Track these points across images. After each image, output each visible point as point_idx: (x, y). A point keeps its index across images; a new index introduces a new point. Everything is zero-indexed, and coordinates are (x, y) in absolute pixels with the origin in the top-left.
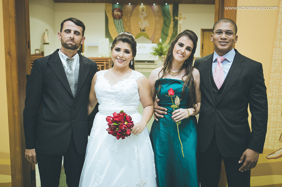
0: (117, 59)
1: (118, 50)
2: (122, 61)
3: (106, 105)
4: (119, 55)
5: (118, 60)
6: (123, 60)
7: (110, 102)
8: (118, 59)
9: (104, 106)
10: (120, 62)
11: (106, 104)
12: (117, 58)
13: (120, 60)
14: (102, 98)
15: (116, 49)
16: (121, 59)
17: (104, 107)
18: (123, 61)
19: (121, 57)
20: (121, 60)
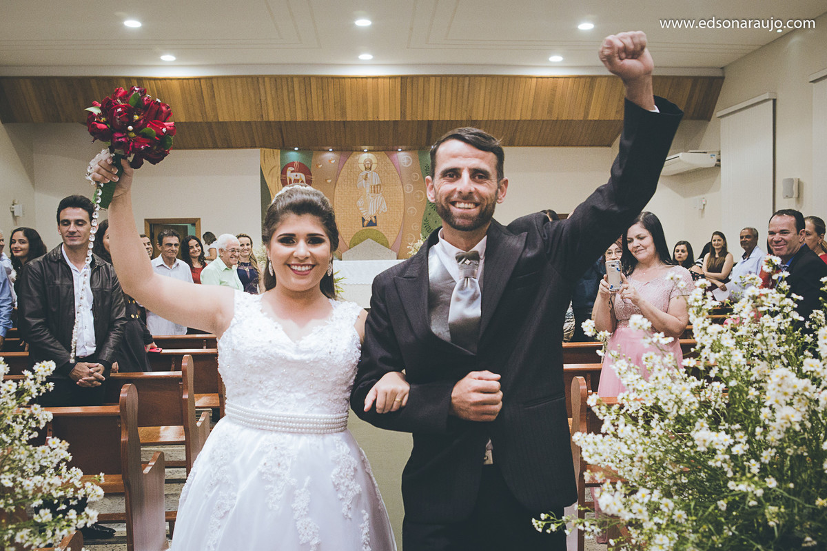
0: (289, 266)
1: (288, 240)
2: (307, 268)
3: (273, 400)
4: (295, 254)
5: (295, 268)
6: (309, 265)
7: (288, 390)
8: (294, 265)
9: (267, 403)
10: (302, 275)
11: (272, 397)
12: (290, 263)
13: (299, 268)
14: (262, 376)
15: (283, 239)
16: (302, 264)
17: (267, 406)
18: (311, 269)
19: (301, 258)
20: (302, 266)
